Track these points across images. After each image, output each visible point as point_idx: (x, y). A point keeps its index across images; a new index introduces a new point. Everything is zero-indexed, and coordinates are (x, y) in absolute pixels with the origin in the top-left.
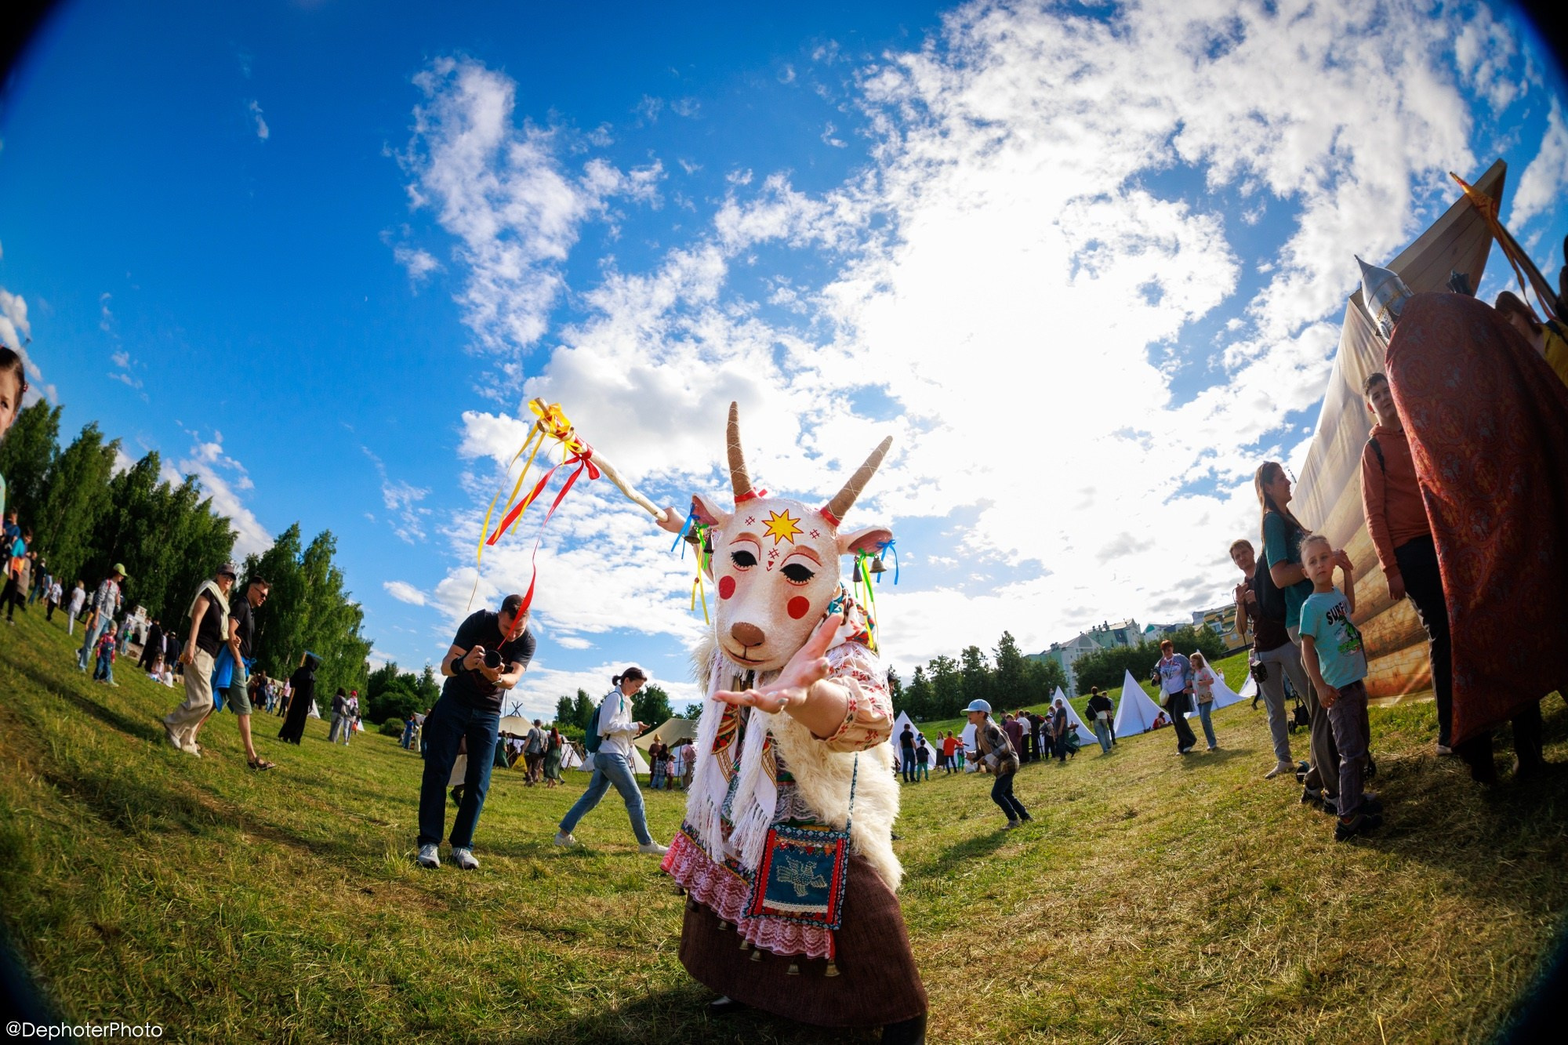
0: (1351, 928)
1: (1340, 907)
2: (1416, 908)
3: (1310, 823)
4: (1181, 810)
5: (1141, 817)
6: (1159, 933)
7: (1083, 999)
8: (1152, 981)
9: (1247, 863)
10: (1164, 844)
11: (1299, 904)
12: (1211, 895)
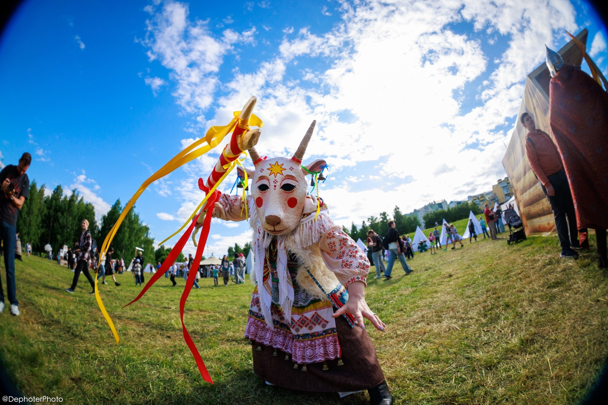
0: (536, 323)
1: (532, 314)
2: (560, 317)
3: (519, 280)
4: (469, 274)
5: (454, 277)
6: (466, 323)
7: (441, 349)
8: (465, 342)
9: (496, 295)
10: (464, 287)
11: (517, 312)
12: (484, 308)
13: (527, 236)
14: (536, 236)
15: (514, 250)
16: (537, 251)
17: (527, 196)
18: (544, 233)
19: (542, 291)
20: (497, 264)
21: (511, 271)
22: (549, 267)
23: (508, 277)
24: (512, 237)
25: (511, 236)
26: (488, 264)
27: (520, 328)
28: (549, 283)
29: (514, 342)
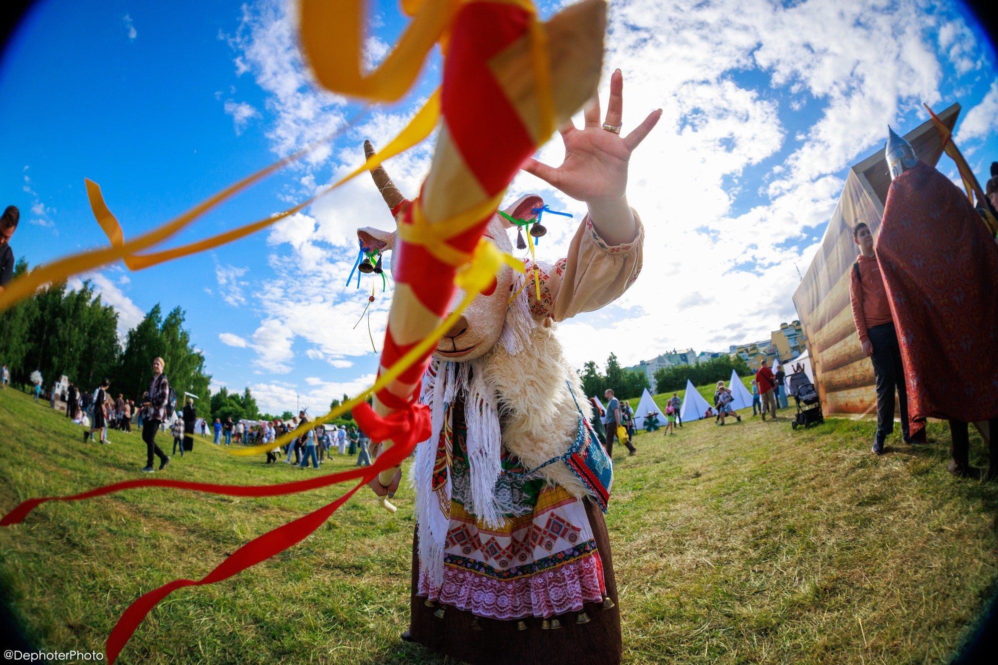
0: (839, 562)
1: (833, 547)
2: (878, 553)
3: (811, 490)
4: (729, 474)
5: (704, 477)
6: (725, 556)
7: (684, 599)
8: (725, 588)
9: (774, 513)
10: (720, 496)
11: (808, 543)
12: (754, 532)
13: (825, 418)
14: (840, 418)
15: (804, 439)
16: (841, 444)
17: (829, 355)
18: (854, 415)
19: (850, 510)
20: (775, 460)
21: (798, 474)
22: (860, 470)
23: (794, 484)
24: (801, 417)
25: (798, 416)
26: (759, 459)
27: (813, 568)
28: (860, 497)
29: (803, 591)
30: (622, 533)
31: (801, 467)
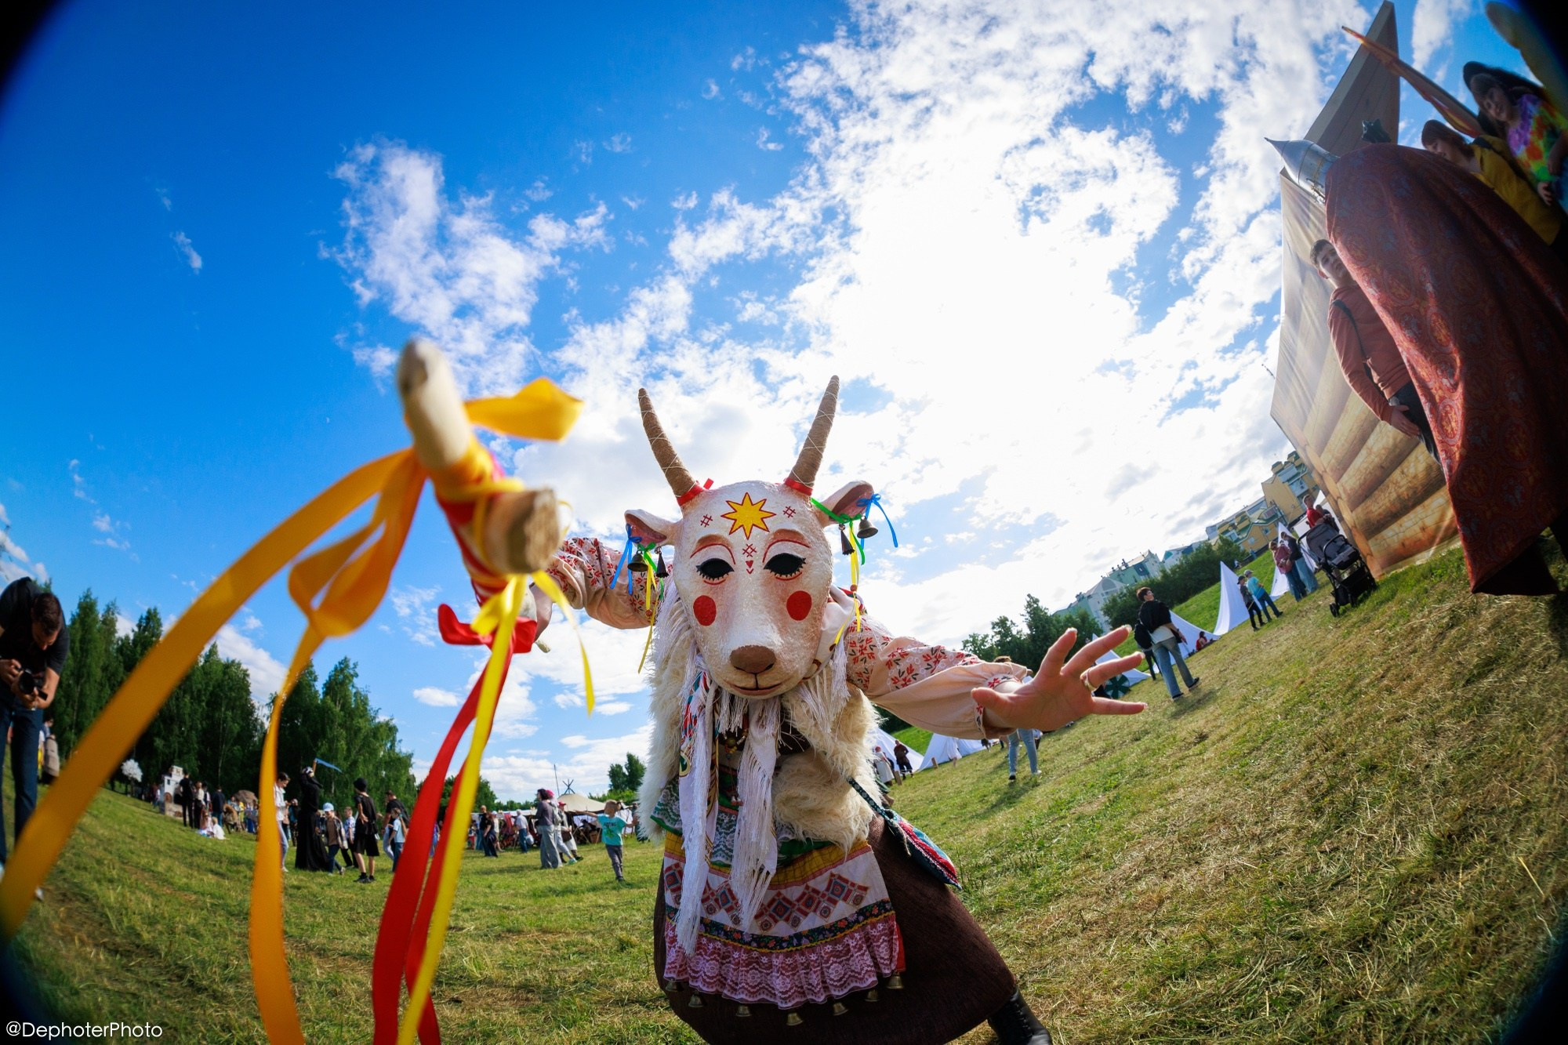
0: (1461, 783)
1: (1444, 766)
2: (1520, 743)
3: (1385, 694)
4: (1251, 719)
5: (1213, 737)
6: (1270, 845)
7: (1214, 933)
8: (1280, 895)
9: (1335, 751)
10: (1245, 757)
11: (1401, 776)
12: (1309, 792)
13: (1377, 580)
14: (1401, 570)
15: (1354, 625)
16: (1412, 606)
17: (1352, 480)
19: (1455, 698)
20: (1317, 672)
21: (1358, 679)
22: (1453, 632)
23: (1356, 696)
24: (1340, 593)
25: (1336, 594)
26: (1293, 680)
27: (1421, 812)
28: (1466, 671)
29: (1413, 854)
30: (1097, 860)
31: (1361, 666)
